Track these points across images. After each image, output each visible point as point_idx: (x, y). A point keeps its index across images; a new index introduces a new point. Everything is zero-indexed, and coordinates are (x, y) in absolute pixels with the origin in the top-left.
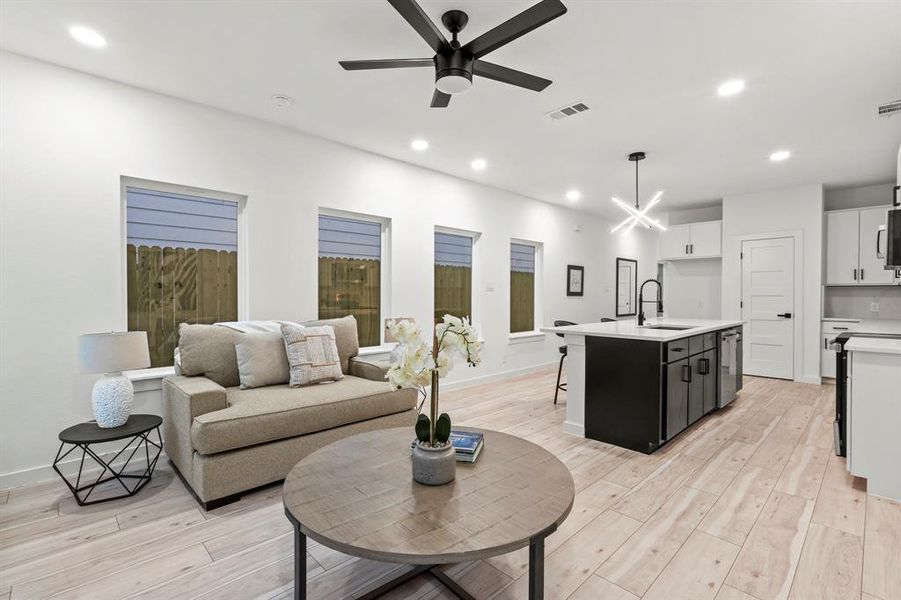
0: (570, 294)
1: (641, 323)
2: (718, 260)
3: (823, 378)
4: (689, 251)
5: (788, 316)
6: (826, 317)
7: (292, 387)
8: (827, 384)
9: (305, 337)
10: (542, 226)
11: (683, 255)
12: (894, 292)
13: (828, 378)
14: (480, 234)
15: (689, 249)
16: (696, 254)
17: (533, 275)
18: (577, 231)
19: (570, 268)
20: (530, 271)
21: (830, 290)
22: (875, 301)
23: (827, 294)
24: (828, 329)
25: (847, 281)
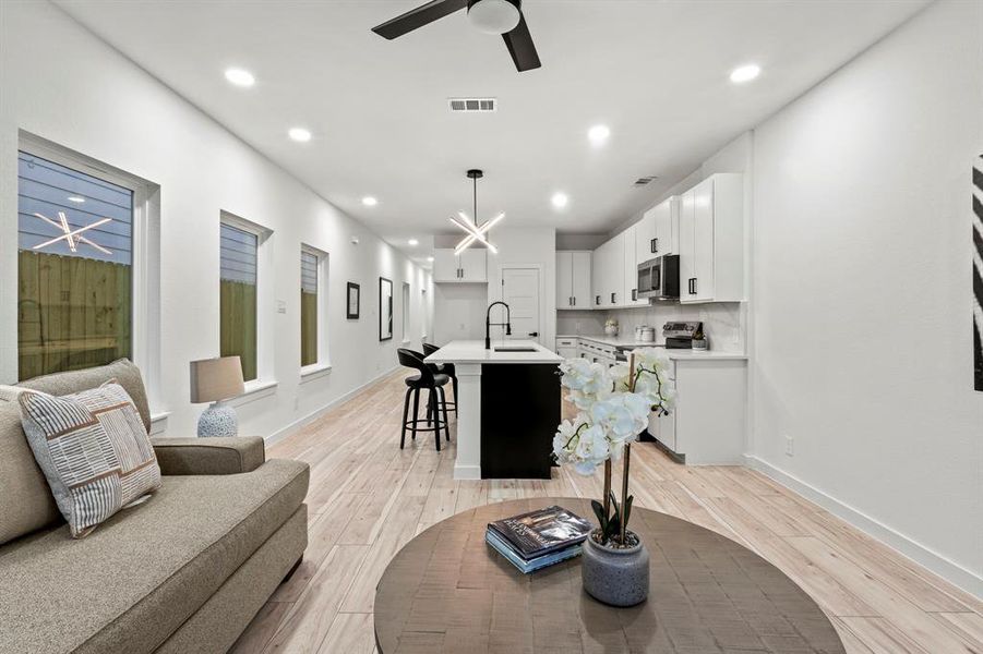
0: (350, 316)
1: (488, 347)
2: (485, 285)
4: (460, 275)
5: (535, 335)
6: (558, 334)
7: (79, 537)
9: (93, 414)
10: (328, 233)
11: (454, 279)
12: (588, 315)
14: (269, 233)
15: (460, 273)
16: (467, 278)
19: (349, 286)
21: (560, 313)
23: (558, 317)
24: (560, 344)
25: (566, 306)
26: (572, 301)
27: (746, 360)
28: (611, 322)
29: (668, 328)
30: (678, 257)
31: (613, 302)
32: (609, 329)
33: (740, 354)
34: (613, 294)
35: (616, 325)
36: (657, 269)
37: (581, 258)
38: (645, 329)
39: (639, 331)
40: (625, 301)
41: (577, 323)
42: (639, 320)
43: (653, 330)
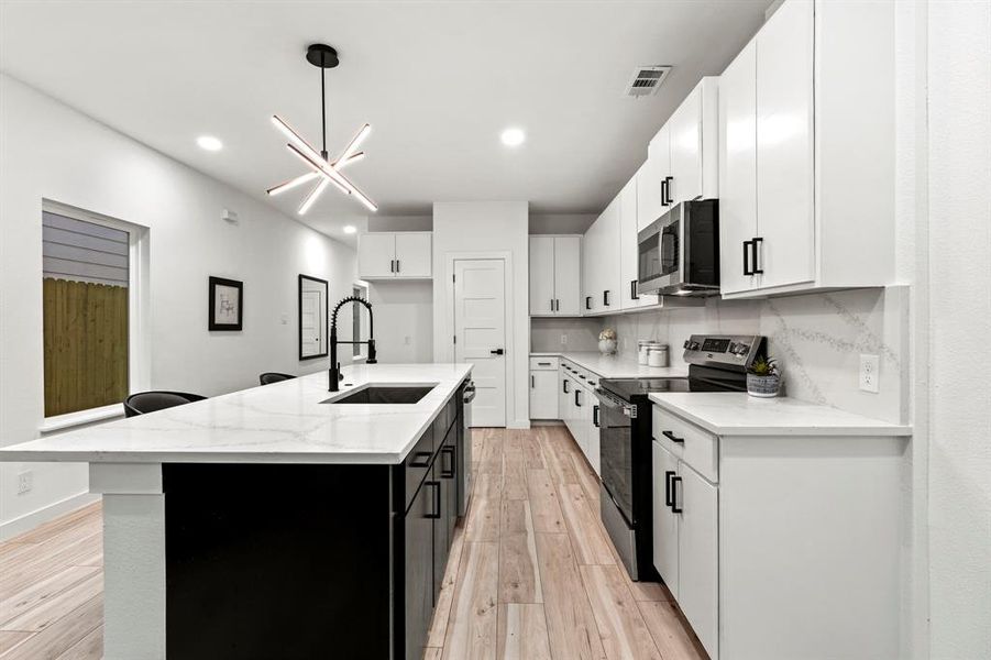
0: (214, 326)
2: (429, 283)
3: (532, 420)
4: (395, 269)
5: (500, 352)
6: (532, 351)
8: (535, 427)
11: (387, 274)
12: (578, 324)
13: (535, 420)
15: (395, 266)
16: (403, 274)
17: (126, 291)
18: (227, 220)
19: (214, 282)
20: (121, 285)
21: (537, 321)
22: (565, 334)
23: (532, 328)
24: (535, 365)
25: (546, 311)
26: (555, 304)
27: (904, 441)
28: (606, 334)
29: (693, 346)
30: (715, 203)
31: (606, 304)
32: (604, 344)
33: (890, 422)
34: (606, 293)
35: (614, 338)
36: (671, 231)
37: (567, 245)
38: (653, 346)
39: (644, 349)
40: (622, 302)
41: (563, 336)
42: (645, 331)
43: (667, 349)
